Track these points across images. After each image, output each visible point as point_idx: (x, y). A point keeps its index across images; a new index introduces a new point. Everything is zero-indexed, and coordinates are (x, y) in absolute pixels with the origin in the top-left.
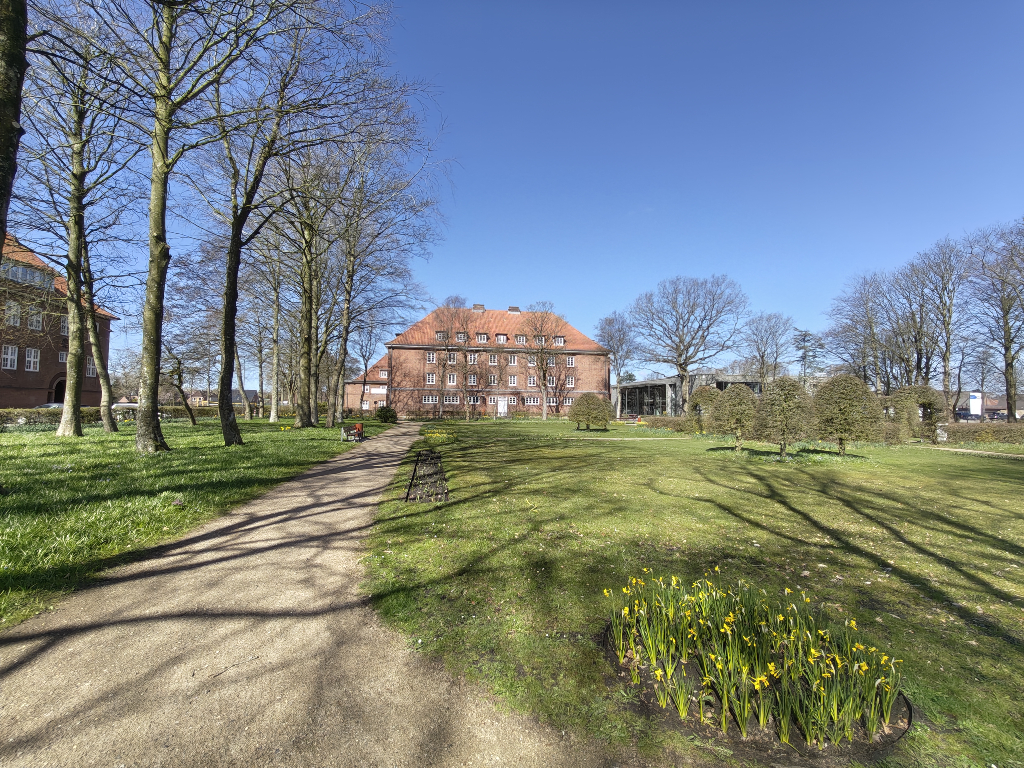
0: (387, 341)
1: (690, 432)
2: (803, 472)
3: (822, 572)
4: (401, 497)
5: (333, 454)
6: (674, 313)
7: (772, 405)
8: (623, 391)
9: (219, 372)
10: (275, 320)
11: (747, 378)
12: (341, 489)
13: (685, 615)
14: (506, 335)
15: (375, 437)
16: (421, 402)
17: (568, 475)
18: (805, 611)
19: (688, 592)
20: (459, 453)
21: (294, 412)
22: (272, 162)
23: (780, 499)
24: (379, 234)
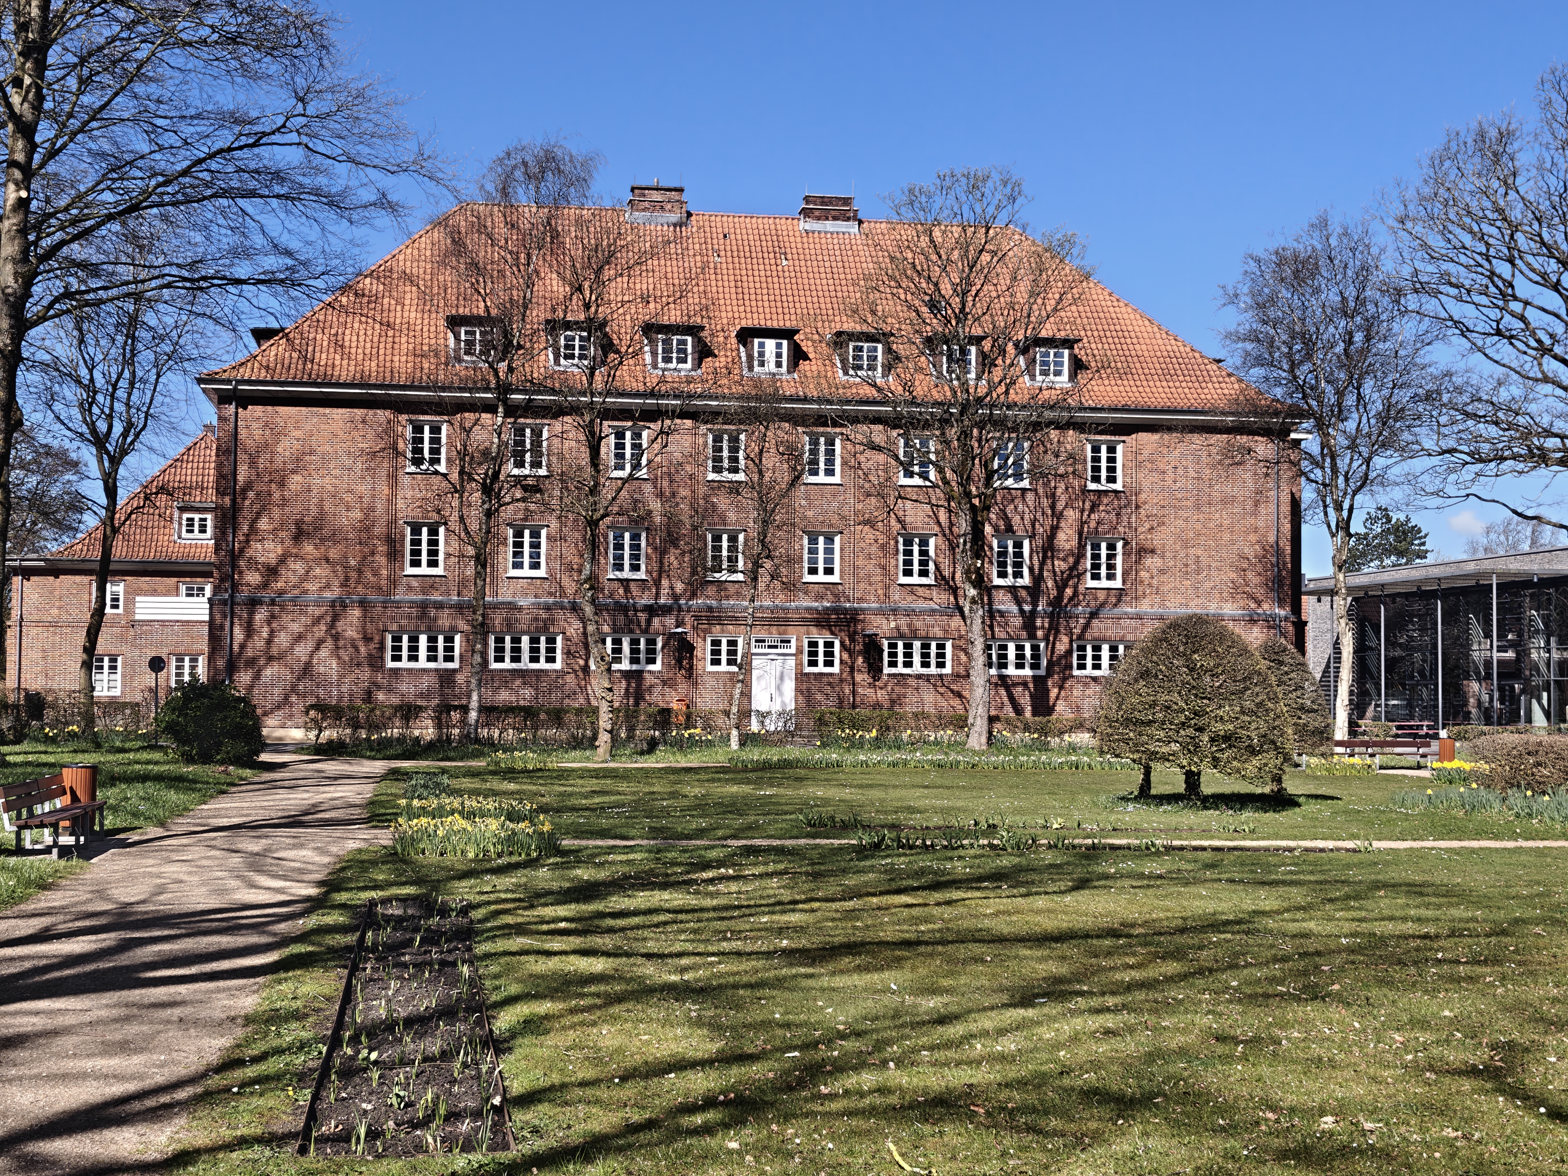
0: (213, 367)
4: (278, 1128)
8: (1363, 609)
14: (788, 334)
15: (154, 831)
16: (376, 662)
17: (1095, 1022)
20: (562, 911)
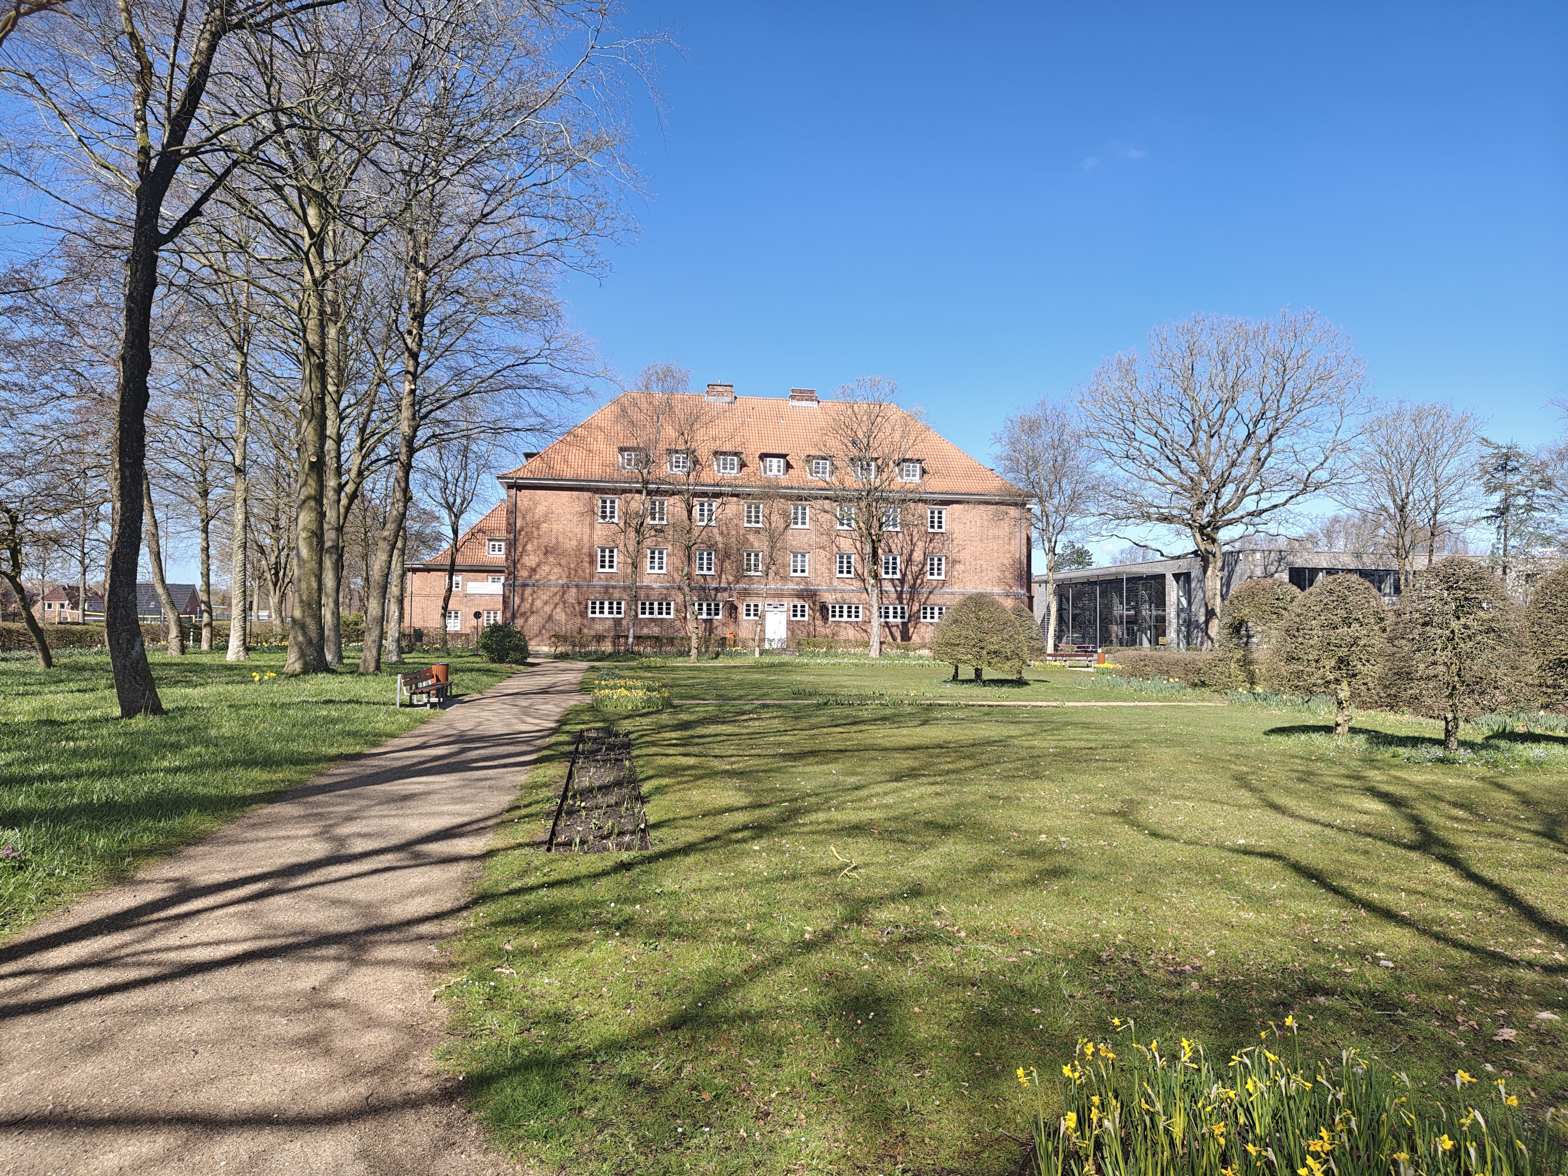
0: (505, 471)
1: (1223, 689)
2: (1500, 787)
3: (1548, 1033)
4: (537, 839)
5: (376, 738)
6: (1187, 405)
7: (1425, 624)
8: (1061, 590)
9: (107, 543)
10: (238, 420)
11: (1365, 558)
12: (396, 822)
13: (1212, 1134)
14: (784, 456)
15: (476, 696)
16: (583, 614)
17: (931, 789)
18: (1505, 1126)
19: (1219, 1077)
20: (674, 735)
21: (284, 637)
22: (230, 43)
23: (1443, 851)
24: (485, 216)
